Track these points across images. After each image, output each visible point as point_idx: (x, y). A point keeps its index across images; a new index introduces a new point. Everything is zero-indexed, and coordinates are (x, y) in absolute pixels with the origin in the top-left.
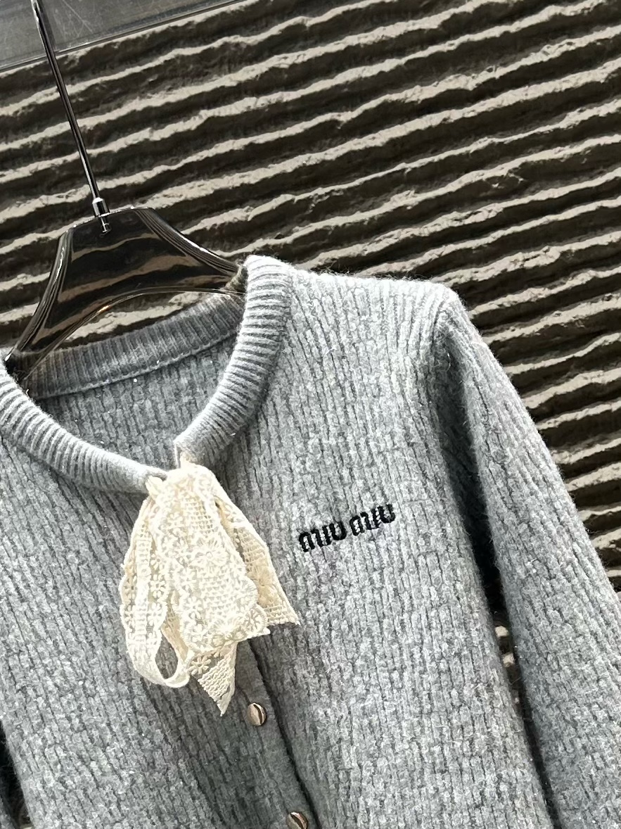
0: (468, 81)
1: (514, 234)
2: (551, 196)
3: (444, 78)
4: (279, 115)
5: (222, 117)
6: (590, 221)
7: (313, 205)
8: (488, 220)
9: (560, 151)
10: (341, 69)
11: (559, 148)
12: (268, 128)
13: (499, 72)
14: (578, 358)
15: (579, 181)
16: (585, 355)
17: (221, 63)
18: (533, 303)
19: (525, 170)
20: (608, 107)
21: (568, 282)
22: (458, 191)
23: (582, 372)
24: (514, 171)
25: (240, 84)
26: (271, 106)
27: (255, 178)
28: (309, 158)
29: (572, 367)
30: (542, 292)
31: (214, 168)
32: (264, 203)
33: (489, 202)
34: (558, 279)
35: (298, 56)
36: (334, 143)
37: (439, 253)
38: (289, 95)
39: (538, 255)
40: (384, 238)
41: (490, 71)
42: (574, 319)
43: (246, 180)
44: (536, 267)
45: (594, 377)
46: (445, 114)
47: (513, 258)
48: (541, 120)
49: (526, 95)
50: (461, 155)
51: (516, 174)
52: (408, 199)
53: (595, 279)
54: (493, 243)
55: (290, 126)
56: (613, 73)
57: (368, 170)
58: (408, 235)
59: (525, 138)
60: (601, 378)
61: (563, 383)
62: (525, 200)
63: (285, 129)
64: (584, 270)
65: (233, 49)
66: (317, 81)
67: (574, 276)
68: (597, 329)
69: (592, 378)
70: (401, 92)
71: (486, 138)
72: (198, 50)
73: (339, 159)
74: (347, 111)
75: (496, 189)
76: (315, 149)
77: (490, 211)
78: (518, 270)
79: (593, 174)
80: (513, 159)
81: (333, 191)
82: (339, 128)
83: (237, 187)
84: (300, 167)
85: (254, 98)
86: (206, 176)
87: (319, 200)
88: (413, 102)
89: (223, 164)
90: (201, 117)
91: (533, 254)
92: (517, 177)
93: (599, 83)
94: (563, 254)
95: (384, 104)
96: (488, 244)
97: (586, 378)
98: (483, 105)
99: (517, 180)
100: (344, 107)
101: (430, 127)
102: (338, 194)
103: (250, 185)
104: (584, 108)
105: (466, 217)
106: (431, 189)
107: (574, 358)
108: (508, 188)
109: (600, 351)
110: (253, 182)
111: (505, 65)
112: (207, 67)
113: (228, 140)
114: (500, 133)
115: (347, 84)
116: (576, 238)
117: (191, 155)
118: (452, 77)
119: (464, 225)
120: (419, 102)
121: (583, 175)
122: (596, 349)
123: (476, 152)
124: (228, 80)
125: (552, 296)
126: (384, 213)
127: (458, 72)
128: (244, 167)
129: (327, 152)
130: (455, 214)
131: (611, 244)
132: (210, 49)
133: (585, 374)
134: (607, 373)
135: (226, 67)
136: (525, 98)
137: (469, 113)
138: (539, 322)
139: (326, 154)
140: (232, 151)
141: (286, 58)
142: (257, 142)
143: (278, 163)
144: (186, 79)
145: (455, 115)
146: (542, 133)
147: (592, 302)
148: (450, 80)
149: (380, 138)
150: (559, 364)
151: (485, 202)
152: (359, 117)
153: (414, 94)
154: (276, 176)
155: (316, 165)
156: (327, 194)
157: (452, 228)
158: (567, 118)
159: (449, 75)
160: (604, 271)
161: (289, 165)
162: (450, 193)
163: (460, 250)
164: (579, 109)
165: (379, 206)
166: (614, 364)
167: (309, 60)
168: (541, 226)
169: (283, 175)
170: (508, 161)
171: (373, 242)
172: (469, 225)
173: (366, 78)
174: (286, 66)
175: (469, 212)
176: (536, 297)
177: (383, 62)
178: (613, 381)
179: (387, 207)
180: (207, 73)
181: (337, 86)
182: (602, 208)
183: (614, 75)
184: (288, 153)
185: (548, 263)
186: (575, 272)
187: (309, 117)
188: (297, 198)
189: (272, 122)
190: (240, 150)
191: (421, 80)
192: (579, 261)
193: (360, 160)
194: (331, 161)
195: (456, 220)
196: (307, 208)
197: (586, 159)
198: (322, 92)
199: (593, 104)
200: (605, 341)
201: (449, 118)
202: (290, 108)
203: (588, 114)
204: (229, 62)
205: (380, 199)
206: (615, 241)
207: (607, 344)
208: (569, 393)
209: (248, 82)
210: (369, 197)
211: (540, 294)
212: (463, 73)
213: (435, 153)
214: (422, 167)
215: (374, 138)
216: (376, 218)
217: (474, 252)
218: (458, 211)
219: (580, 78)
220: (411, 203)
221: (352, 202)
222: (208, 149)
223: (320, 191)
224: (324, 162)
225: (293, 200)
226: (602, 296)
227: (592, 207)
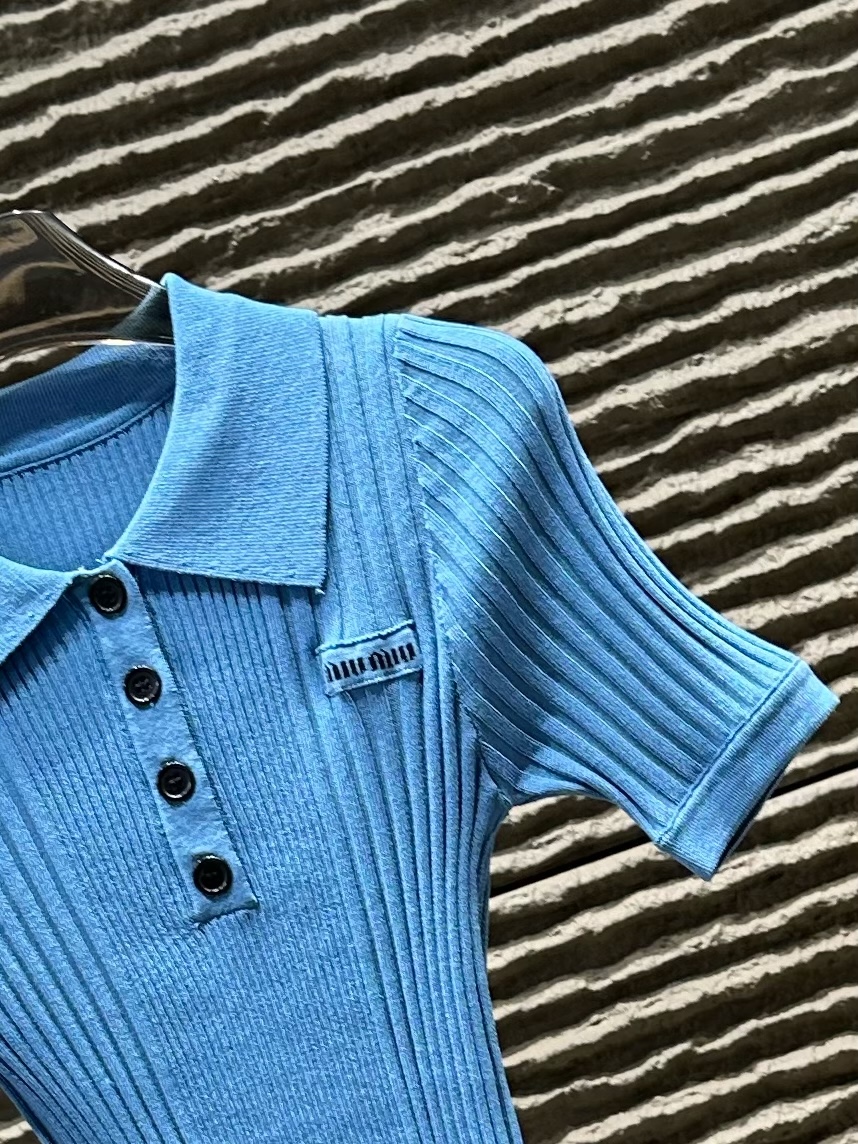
0: (459, 43)
1: (548, 272)
2: (599, 211)
3: (422, 41)
4: (172, 109)
5: (83, 116)
6: (663, 246)
7: (234, 243)
8: (505, 253)
9: (607, 143)
10: (263, 34)
11: (606, 138)
12: (157, 128)
13: (506, 27)
14: (658, 455)
15: (641, 187)
16: (669, 451)
17: (77, 34)
18: (582, 375)
19: (556, 173)
20: (677, 72)
21: (635, 340)
22: (456, 211)
23: (665, 477)
24: (541, 176)
25: (108, 64)
26: (157, 95)
27: (140, 207)
28: (223, 171)
29: (651, 469)
30: (596, 358)
31: (77, 194)
32: (158, 243)
33: (505, 223)
34: (618, 336)
35: (195, 17)
36: (260, 147)
37: (433, 306)
38: (185, 77)
39: (586, 302)
40: (348, 287)
41: (493, 25)
42: (647, 397)
43: (127, 210)
44: (584, 321)
45: (685, 483)
46: (427, 95)
47: (546, 308)
48: (577, 97)
49: (550, 59)
50: (456, 156)
51: (542, 180)
52: (380, 226)
53: (675, 334)
54: (516, 288)
55: (192, 124)
56: (680, 20)
57: (316, 186)
58: (384, 281)
59: (553, 126)
60: (695, 483)
61: (639, 494)
62: (560, 219)
63: (182, 128)
64: (658, 321)
65: (93, 11)
66: (226, 54)
67: (643, 331)
68: (683, 409)
69: (680, 485)
70: (358, 63)
71: (493, 128)
72: (40, 14)
73: (269, 170)
74: (277, 96)
75: (514, 205)
76: (231, 157)
77: (507, 239)
78: (556, 326)
79: (661, 174)
80: (537, 158)
81: (263, 220)
82: (266, 123)
83: (114, 222)
84: (210, 186)
85: (131, 85)
86: (65, 207)
87: (244, 235)
88: (376, 80)
89: (91, 187)
90: (50, 117)
91: (578, 300)
92: (544, 185)
93: (659, 36)
94: (624, 298)
95: (333, 85)
96: (508, 289)
97: (672, 485)
98: (484, 78)
99: (545, 189)
100: (272, 92)
101: (406, 117)
102: (271, 225)
103: (133, 218)
104: (639, 75)
105: (472, 250)
106: (415, 209)
107: (652, 455)
108: (533, 203)
109: (691, 443)
110: (138, 212)
111: (514, 15)
112: (55, 40)
113: (95, 150)
114: (515, 119)
115: (275, 57)
116: (642, 274)
117: (39, 176)
118: (434, 38)
119: (470, 263)
120: (387, 79)
121: (646, 177)
122: (685, 440)
123: (480, 150)
124: (89, 59)
125: (612, 363)
126: (345, 251)
127: (444, 29)
128: (124, 190)
129: (251, 160)
130: (454, 246)
131: (695, 280)
132: (57, 14)
133: (672, 479)
134: (704, 475)
135: (85, 39)
136: (548, 64)
137: (464, 91)
138: (593, 403)
139: (249, 164)
140: (102, 167)
141: (175, 21)
142: (140, 151)
143: (175, 181)
144: (24, 60)
145: (442, 95)
146: (578, 117)
147: (673, 369)
148: (433, 43)
149: (329, 136)
150: (630, 466)
151: (499, 226)
152: (296, 106)
153: (378, 66)
154: (173, 202)
155: (234, 182)
156: (254, 225)
157: (450, 267)
158: (614, 93)
159: (430, 35)
160: (689, 320)
161: (192, 184)
162: (444, 215)
163: (465, 301)
164: (631, 78)
165: (337, 239)
166: (714, 461)
167: (213, 23)
168: (587, 258)
169: (182, 201)
170: (530, 161)
171: (331, 294)
172: (477, 261)
173: (302, 46)
174: (177, 33)
175: (475, 242)
176: (587, 366)
177: (327, 19)
178: (714, 488)
179: (349, 241)
180: (55, 51)
181: (259, 61)
182: (678, 226)
183: (682, 24)
184: (190, 166)
185: (602, 313)
186: (645, 325)
187: (219, 109)
188: (209, 233)
189: (163, 119)
190: (116, 165)
191: (389, 45)
192: (649, 307)
193: (302, 171)
194: (256, 176)
195: (457, 255)
196: (225, 249)
197: (648, 153)
198: (235, 70)
199: (652, 70)
200: (697, 427)
201: (434, 100)
202: (188, 96)
203: (645, 83)
204: (90, 32)
205: (337, 228)
206: (700, 274)
207: (700, 431)
208: (647, 510)
209: (121, 61)
210: (322, 226)
211: (593, 361)
212: (452, 32)
213: (417, 154)
214: (399, 177)
215: (321, 136)
216: (332, 259)
217: (487, 302)
218: (459, 241)
219: (630, 31)
220: (385, 233)
221: (295, 236)
222: (65, 165)
223: (244, 221)
224: (246, 176)
225: (201, 237)
226: (688, 359)
227: (662, 224)
